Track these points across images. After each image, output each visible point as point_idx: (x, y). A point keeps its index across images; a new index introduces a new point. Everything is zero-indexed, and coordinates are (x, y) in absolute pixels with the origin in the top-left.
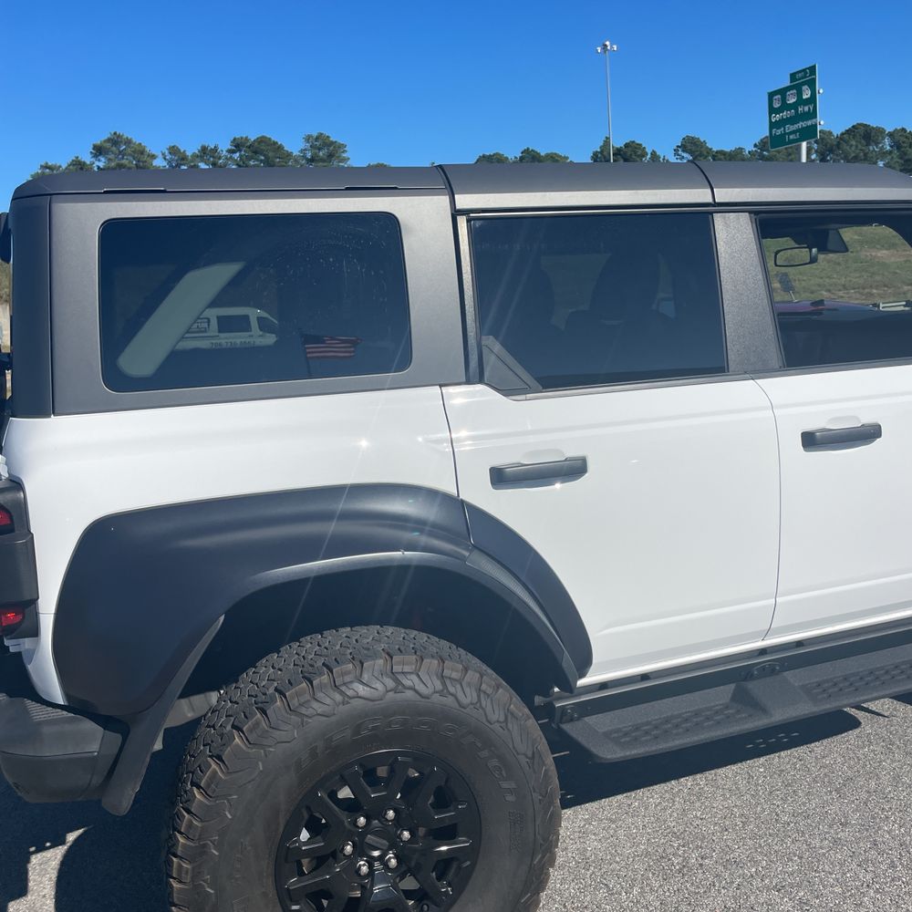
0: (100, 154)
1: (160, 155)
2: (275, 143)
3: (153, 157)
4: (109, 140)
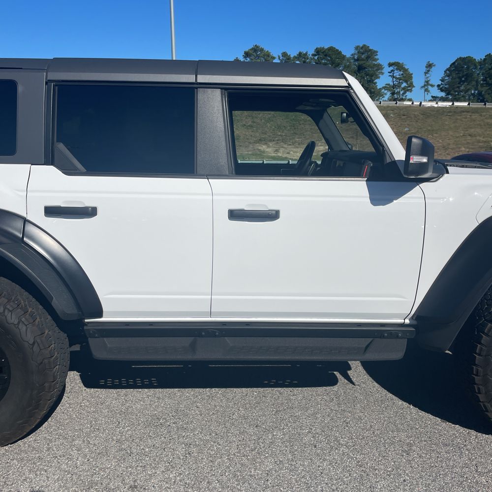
0: (247, 56)
1: (277, 58)
2: (337, 50)
3: (274, 58)
4: (252, 49)
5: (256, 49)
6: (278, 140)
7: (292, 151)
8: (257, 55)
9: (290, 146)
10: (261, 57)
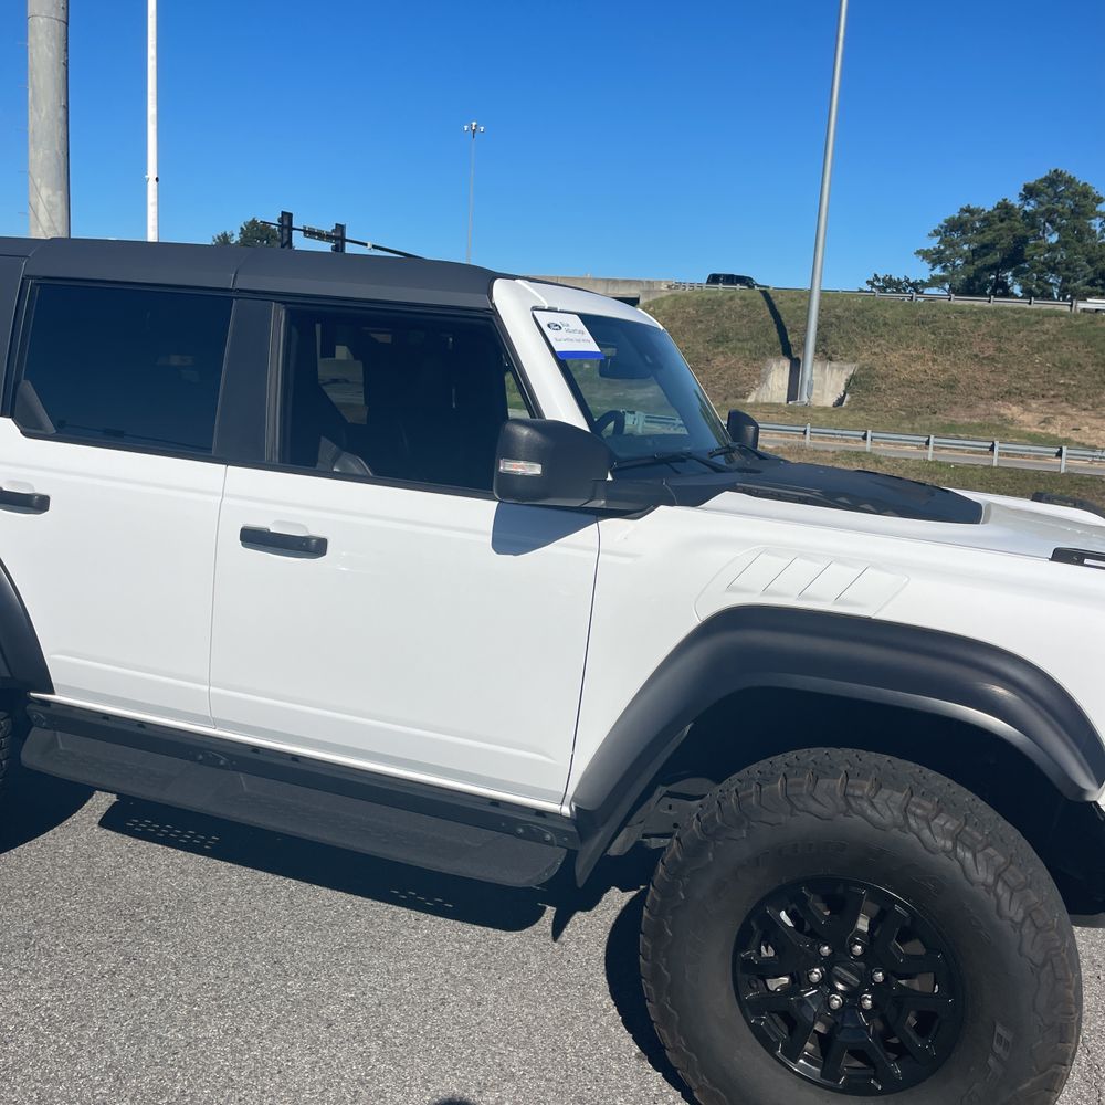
5: (1054, 179)
6: (1054, 396)
7: (1087, 424)
8: (1056, 193)
9: (1083, 413)
10: (1067, 197)
